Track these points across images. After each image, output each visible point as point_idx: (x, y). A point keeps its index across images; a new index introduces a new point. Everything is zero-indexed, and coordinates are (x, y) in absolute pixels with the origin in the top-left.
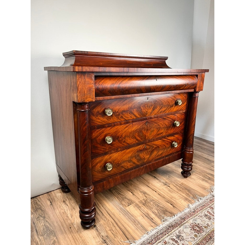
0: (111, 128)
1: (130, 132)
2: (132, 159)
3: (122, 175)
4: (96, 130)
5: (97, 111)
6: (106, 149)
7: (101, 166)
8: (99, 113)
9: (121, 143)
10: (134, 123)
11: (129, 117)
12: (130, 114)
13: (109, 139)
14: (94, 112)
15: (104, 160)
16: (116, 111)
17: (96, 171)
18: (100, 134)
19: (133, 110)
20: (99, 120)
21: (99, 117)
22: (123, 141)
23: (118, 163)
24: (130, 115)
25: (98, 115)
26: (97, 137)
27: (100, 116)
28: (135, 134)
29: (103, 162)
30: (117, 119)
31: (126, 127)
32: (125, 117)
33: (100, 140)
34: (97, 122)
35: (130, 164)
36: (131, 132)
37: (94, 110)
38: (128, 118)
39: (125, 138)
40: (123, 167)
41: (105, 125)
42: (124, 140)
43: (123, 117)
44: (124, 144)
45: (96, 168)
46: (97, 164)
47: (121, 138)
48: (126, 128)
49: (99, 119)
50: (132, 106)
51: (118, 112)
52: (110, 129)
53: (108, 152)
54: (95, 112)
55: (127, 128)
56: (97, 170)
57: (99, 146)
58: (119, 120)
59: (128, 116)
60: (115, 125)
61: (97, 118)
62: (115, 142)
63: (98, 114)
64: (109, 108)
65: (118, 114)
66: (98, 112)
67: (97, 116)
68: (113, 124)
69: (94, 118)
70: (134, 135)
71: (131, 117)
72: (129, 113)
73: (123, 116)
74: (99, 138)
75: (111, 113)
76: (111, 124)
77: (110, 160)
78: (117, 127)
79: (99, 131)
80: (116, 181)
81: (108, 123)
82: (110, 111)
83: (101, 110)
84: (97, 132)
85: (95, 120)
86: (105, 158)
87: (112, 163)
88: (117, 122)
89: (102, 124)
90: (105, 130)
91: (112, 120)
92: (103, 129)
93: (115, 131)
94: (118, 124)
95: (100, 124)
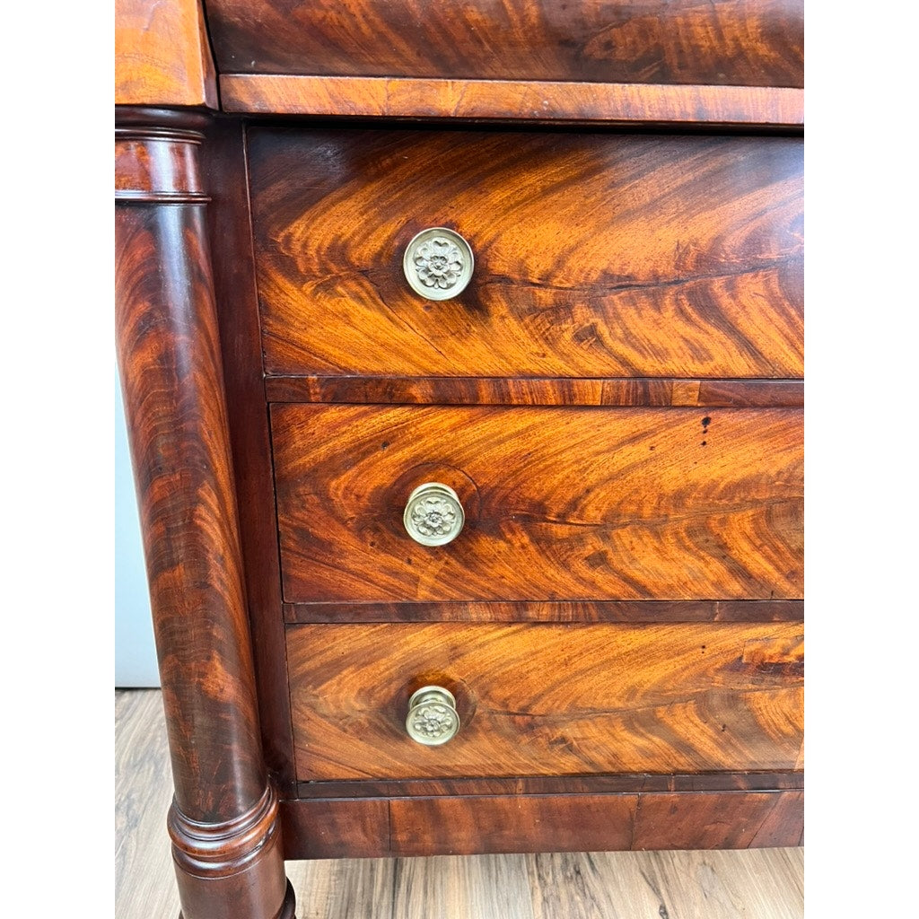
0: (472, 422)
1: (670, 488)
2: (661, 713)
3: (560, 800)
4: (323, 410)
5: (326, 244)
6: (416, 581)
7: (366, 693)
8: (351, 266)
9: (565, 565)
10: (724, 418)
11: (673, 345)
12: (688, 320)
13: (429, 508)
14: (297, 247)
15: (397, 655)
16: (524, 272)
17: (324, 716)
18: (362, 450)
19: (731, 287)
20: (349, 323)
21: (350, 304)
22: (588, 550)
23: (524, 711)
24: (689, 332)
25: (338, 279)
26: (334, 465)
27: (355, 288)
28: (723, 522)
29: (386, 667)
30: (535, 348)
31: (634, 439)
32: (628, 338)
33: (358, 497)
34: (332, 341)
35: (640, 742)
36: (679, 498)
37: (298, 229)
38: (660, 354)
39: (604, 529)
40: (566, 745)
41: (409, 380)
42: (593, 545)
43: (600, 341)
44: (598, 576)
45: (324, 692)
46: (336, 666)
47: (562, 519)
48: (627, 449)
49: (346, 317)
50: (718, 240)
51: (545, 281)
52: (454, 429)
53: (435, 605)
54: (305, 246)
55: (640, 451)
56: (338, 707)
57: (345, 539)
58: (556, 364)
59: (659, 338)
60: (503, 404)
61: (325, 309)
62: (502, 545)
63: (333, 267)
64: (452, 225)
65: (546, 296)
66: (338, 252)
67: (327, 287)
68: (486, 393)
69: (294, 299)
70: (713, 524)
71: (699, 353)
72: (681, 312)
73: (603, 329)
74: (345, 479)
75: (459, 273)
76: (472, 380)
77: (451, 672)
78: (530, 423)
79: (349, 421)
80: (500, 826)
81: (435, 369)
82: (440, 251)
83: (365, 237)
84: (333, 427)
85: (307, 325)
86: (407, 643)
87: (474, 695)
88: (532, 376)
89: (375, 367)
90: (403, 427)
91: (480, 347)
92: (393, 415)
93: (508, 449)
94: (543, 394)
95: (354, 362)
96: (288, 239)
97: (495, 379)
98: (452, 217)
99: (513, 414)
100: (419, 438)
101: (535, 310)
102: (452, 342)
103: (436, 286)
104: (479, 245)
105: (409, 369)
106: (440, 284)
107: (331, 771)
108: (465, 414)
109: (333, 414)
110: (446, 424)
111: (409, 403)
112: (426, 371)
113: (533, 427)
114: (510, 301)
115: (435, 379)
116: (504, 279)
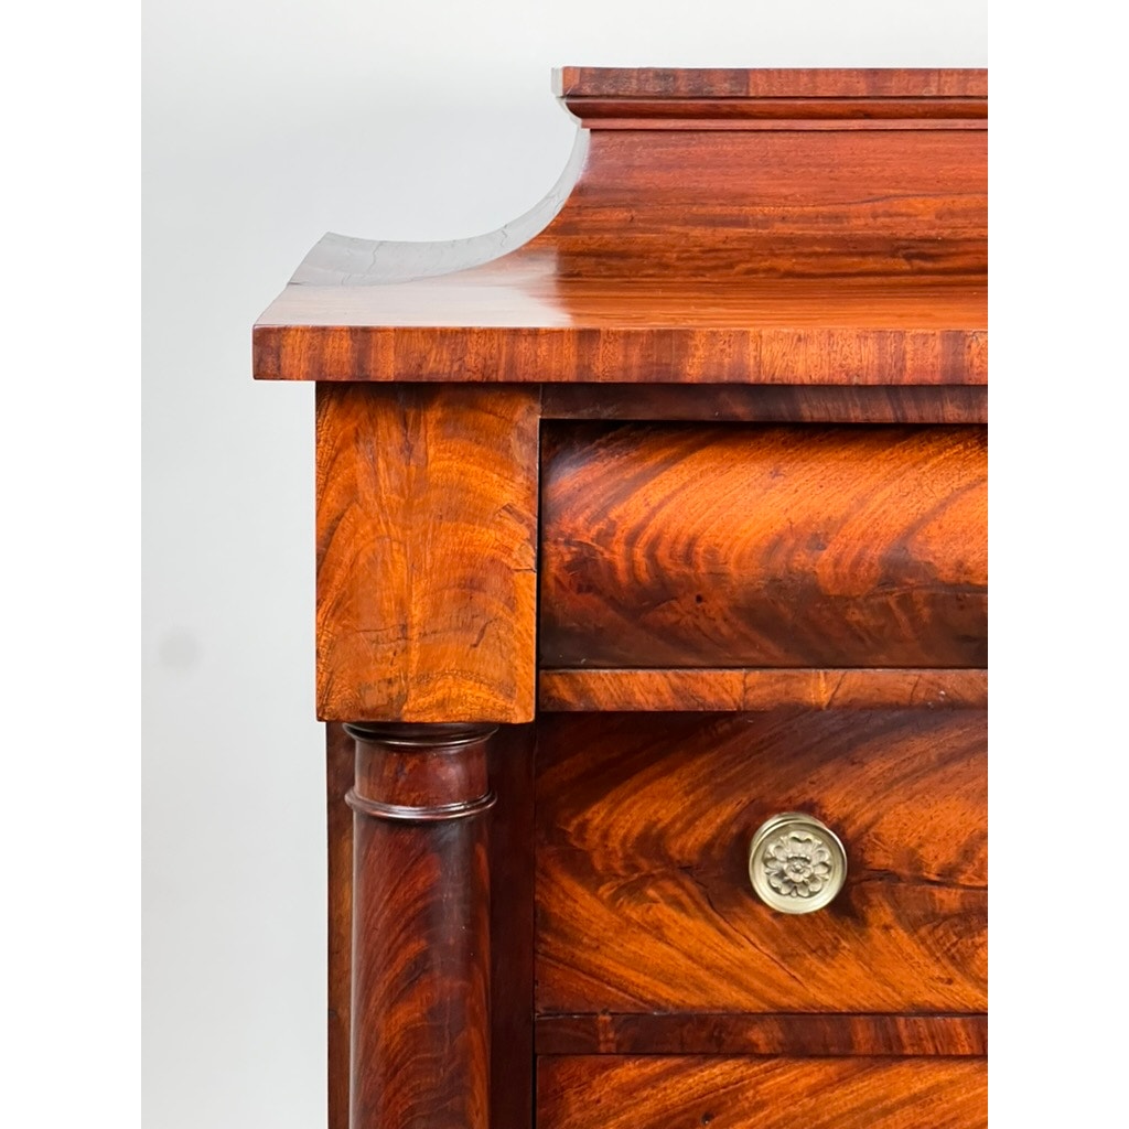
0: (842, 1080)
4: (616, 1065)
5: (636, 832)
8: (668, 861)
14: (594, 838)
16: (916, 864)
20: (662, 938)
21: (665, 912)
25: (648, 879)
27: (673, 890)
30: (936, 971)
34: (636, 963)
37: (597, 815)
41: (747, 1019)
49: (657, 931)
52: (814, 1092)
54: (605, 836)
58: (968, 994)
60: (890, 1053)
61: (628, 920)
63: (644, 863)
64: (810, 808)
65: (949, 899)
66: (652, 843)
67: (633, 890)
68: (863, 1034)
69: (586, 907)
75: (827, 877)
76: (841, 1018)
78: (931, 1082)
79: (652, 1081)
81: (785, 1001)
82: (800, 850)
83: (690, 823)
84: (629, 1090)
85: (602, 942)
88: (930, 1012)
89: (695, 1000)
90: (735, 1090)
91: (855, 970)
92: (718, 1073)
93: (901, 1121)
94: (951, 1039)
95: (666, 992)
96: (583, 827)
97: (877, 1015)
98: (813, 794)
99: (905, 1068)
100: (761, 1105)
101: (934, 918)
102: (812, 962)
103: (794, 894)
104: (851, 831)
105: (745, 1001)
106: (800, 893)
108: (831, 1068)
109: (629, 1071)
110: (803, 1082)
111: (747, 1052)
112: (772, 1004)
113: (937, 1088)
114: (896, 904)
115: (785, 1015)
116: (888, 876)
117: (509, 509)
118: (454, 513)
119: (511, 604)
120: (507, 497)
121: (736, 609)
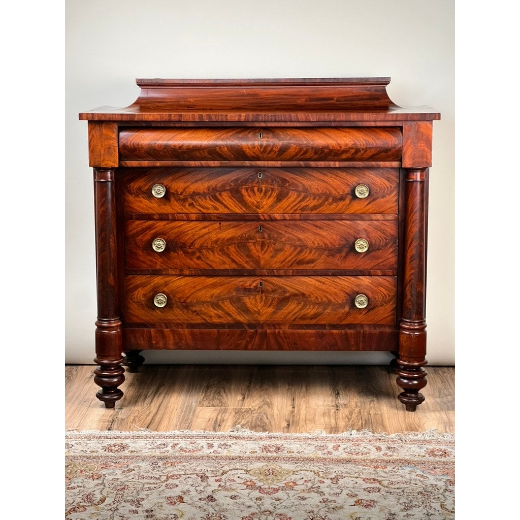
0: (168, 224)
1: (214, 240)
2: (220, 303)
3: (196, 330)
5: (137, 187)
6: (156, 263)
7: (145, 295)
8: (142, 191)
9: (191, 259)
10: (224, 223)
11: (210, 206)
12: (212, 201)
13: (158, 243)
14: (131, 188)
15: (152, 284)
16: (177, 192)
17: (134, 302)
18: (144, 230)
19: (220, 195)
21: (142, 199)
22: (197, 256)
23: (185, 301)
24: (213, 204)
25: (139, 194)
26: (138, 234)
27: (143, 196)
28: (227, 248)
29: (149, 287)
30: (180, 208)
31: (204, 228)
32: (200, 205)
33: (143, 242)
34: (138, 206)
35: (215, 312)
36: (216, 242)
37: (132, 184)
38: (208, 209)
39: (200, 250)
40: (197, 313)
41: (154, 215)
42: (197, 254)
43: (194, 206)
44: (199, 262)
45: (134, 295)
46: (136, 287)
47: (190, 247)
48: (203, 230)
49: (141, 202)
50: (216, 185)
51: (182, 193)
52: (164, 225)
53: (161, 270)
54: (133, 188)
55: (206, 230)
56: (137, 299)
57: (140, 252)
58: (185, 211)
59: (207, 205)
60: (174, 220)
61: (137, 200)
62: (176, 254)
63: (138, 191)
64: (162, 184)
65: (182, 197)
66: (140, 188)
67: (137, 196)
68: (170, 217)
69: (131, 198)
70: (225, 249)
71: (216, 209)
72: (210, 199)
73: (194, 203)
74: (140, 237)
75: (163, 192)
76: (167, 215)
77: (165, 289)
78: (180, 224)
79: (141, 224)
80: (181, 339)
81: (160, 212)
82: (159, 189)
83: (145, 186)
84: (137, 225)
85: (133, 203)
86: (154, 281)
87: (171, 296)
88: (180, 213)
89: (147, 212)
90: (153, 225)
91: (169, 207)
92: (150, 222)
93: (176, 230)
94: (183, 217)
95: (142, 211)
96: (130, 187)
97: (172, 214)
98: (162, 182)
99: (177, 222)
100: (157, 227)
101: (180, 199)
102: (163, 206)
104: (168, 187)
105: (154, 212)
106: (159, 195)
107: (135, 320)
108: (166, 222)
109: (137, 222)
110: (162, 224)
111: (154, 219)
113: (182, 225)
114: (175, 198)
115: (159, 214)
116: (173, 194)
117: (114, 138)
118: (107, 139)
119: (115, 151)
120: (114, 136)
121: (145, 152)
